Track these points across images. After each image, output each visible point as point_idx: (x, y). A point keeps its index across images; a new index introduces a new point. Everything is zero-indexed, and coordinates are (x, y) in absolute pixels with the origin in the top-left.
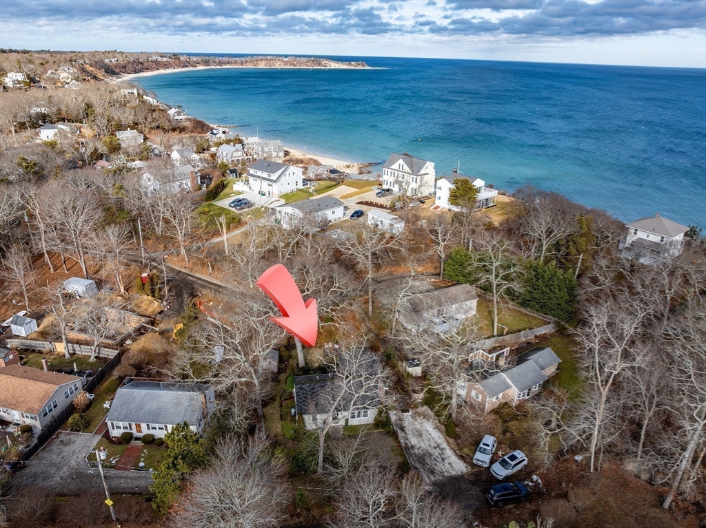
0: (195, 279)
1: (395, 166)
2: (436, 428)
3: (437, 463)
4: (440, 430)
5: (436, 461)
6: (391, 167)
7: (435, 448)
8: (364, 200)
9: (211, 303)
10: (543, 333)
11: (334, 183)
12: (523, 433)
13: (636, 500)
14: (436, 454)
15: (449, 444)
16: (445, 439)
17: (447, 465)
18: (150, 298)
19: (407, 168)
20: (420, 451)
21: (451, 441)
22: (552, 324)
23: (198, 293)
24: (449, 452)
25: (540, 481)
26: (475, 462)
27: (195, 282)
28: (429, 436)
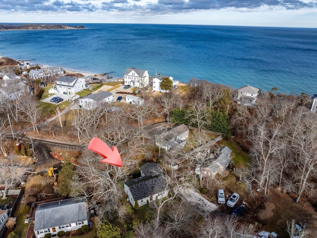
0: (46, 142)
1: (130, 74)
2: (195, 191)
4: (198, 192)
5: (203, 206)
6: (128, 75)
7: (199, 200)
8: (119, 91)
9: (61, 154)
10: (218, 140)
11: (100, 85)
12: (230, 185)
13: (286, 202)
14: (201, 203)
15: (204, 197)
16: (201, 195)
17: (208, 207)
18: (25, 156)
19: (136, 75)
20: (194, 204)
21: (204, 195)
22: (220, 136)
23: (52, 149)
24: (206, 201)
25: (246, 204)
26: (219, 202)
27: (46, 144)
28: (194, 196)
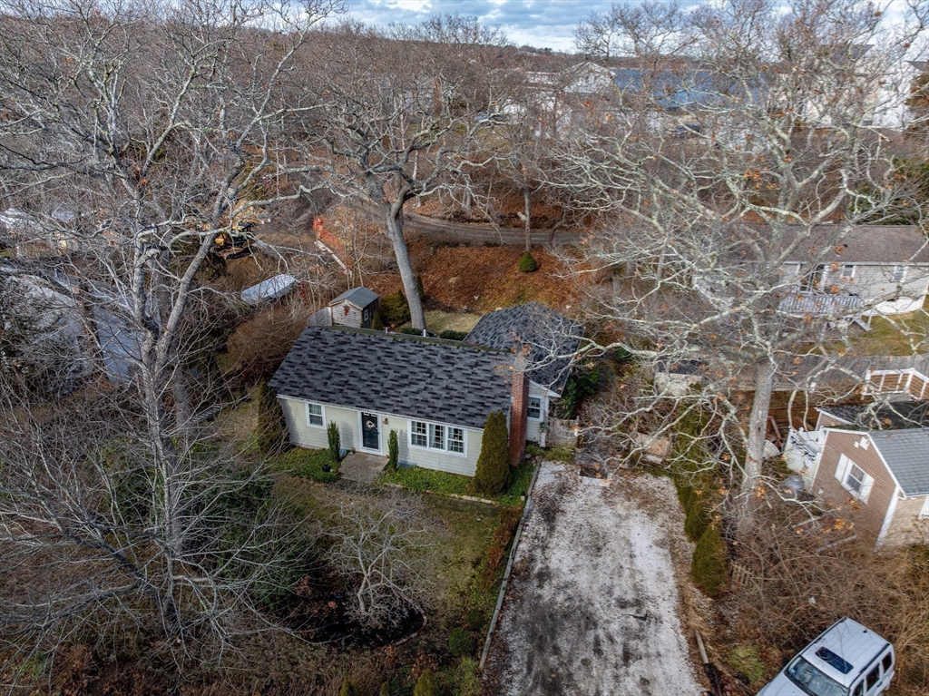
2: (668, 543)
3: (595, 661)
4: (674, 555)
7: (623, 604)
14: (614, 627)
17: (630, 683)
20: (560, 599)
28: (625, 562)
